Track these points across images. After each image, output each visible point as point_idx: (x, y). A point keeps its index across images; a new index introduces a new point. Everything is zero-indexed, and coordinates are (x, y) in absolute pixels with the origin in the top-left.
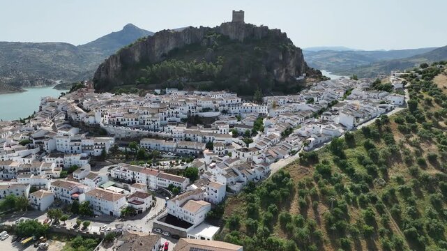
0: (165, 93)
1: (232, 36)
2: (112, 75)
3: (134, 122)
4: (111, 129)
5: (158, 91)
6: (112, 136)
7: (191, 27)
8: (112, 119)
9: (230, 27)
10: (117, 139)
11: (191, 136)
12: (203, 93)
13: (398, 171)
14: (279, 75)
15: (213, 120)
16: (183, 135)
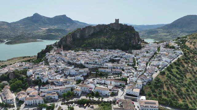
0: (96, 51)
1: (115, 28)
2: (68, 43)
3: (93, 62)
4: (86, 65)
5: (93, 50)
6: (87, 68)
7: (99, 24)
8: (85, 62)
9: (114, 25)
11: (115, 67)
12: (111, 50)
13: (188, 76)
14: (133, 42)
15: (119, 60)
16: (112, 67)
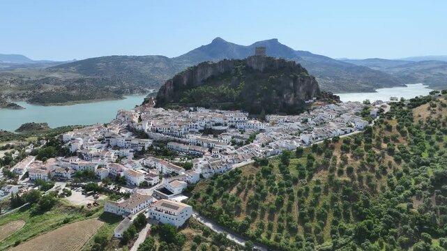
3: (167, 130)
7: (225, 60)
8: (153, 128)
10: (154, 141)
11: (201, 143)
14: (288, 98)
15: (222, 131)
16: (195, 142)
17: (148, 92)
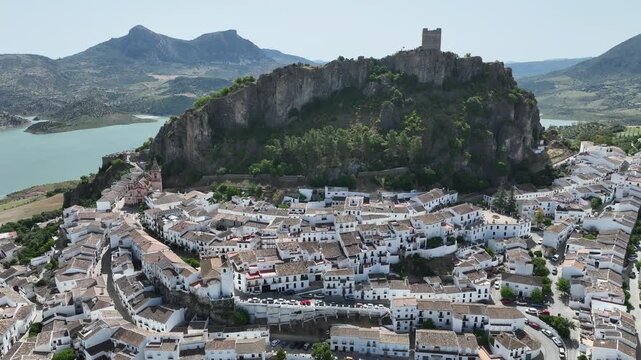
0: (322, 197)
1: (423, 76)
3: (299, 282)
4: (257, 306)
5: (307, 192)
7: (341, 59)
8: (253, 282)
10: (274, 331)
11: (435, 316)
12: (401, 195)
14: (514, 148)
15: (450, 261)
16: (416, 313)
17: (26, 121)
